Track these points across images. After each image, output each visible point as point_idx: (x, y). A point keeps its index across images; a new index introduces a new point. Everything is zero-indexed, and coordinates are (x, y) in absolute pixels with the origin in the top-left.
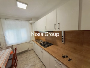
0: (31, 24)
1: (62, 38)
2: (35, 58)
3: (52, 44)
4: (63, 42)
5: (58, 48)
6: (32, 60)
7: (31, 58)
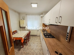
0: (42, 17)
1: (67, 34)
2: (39, 42)
3: (54, 38)
4: (67, 39)
5: (58, 43)
6: (37, 42)
7: (37, 41)
